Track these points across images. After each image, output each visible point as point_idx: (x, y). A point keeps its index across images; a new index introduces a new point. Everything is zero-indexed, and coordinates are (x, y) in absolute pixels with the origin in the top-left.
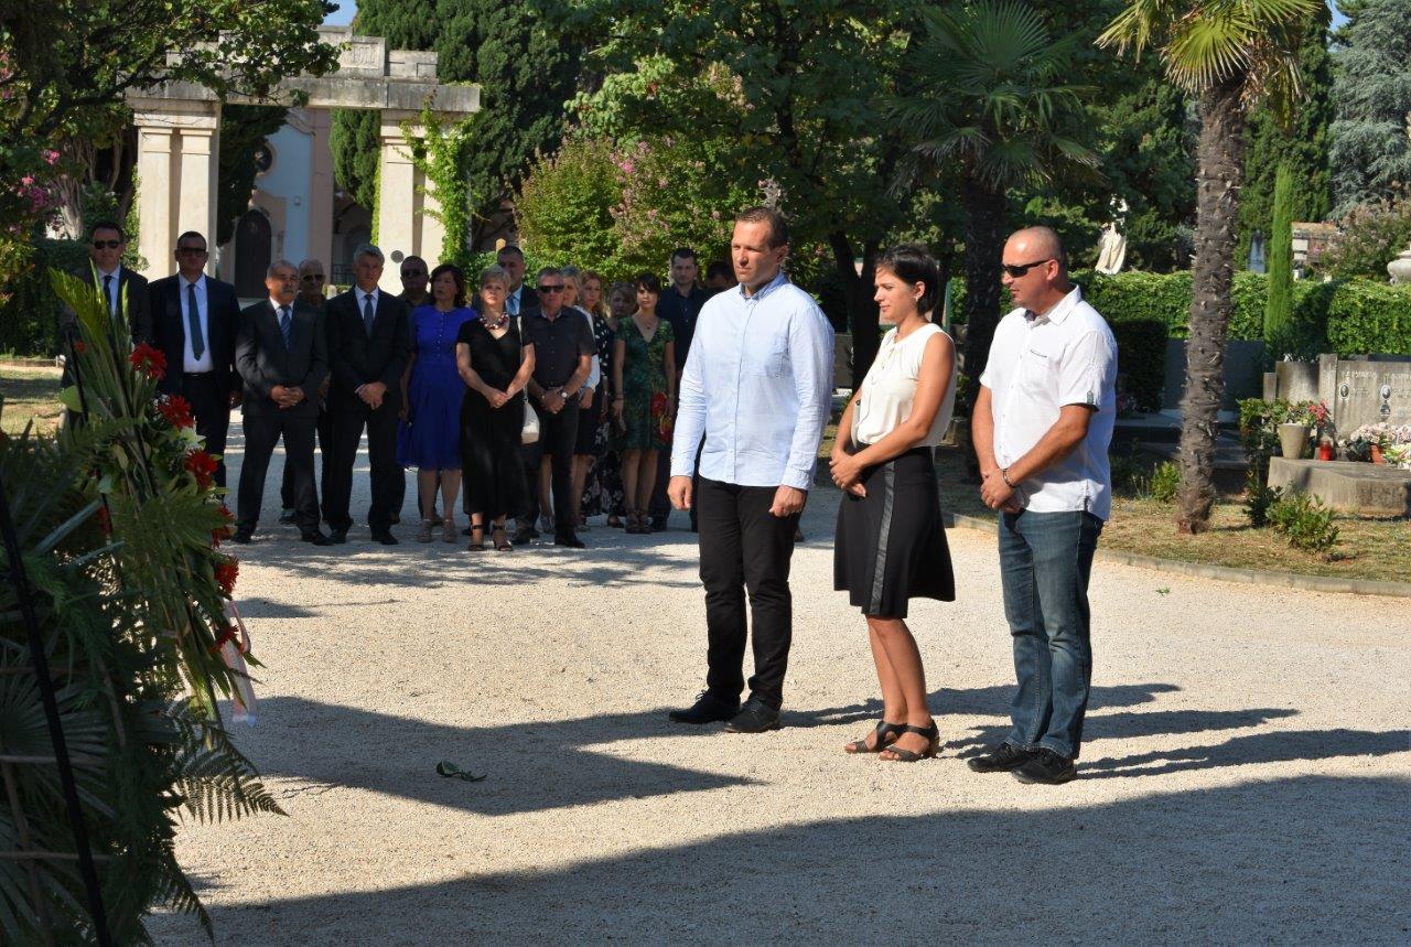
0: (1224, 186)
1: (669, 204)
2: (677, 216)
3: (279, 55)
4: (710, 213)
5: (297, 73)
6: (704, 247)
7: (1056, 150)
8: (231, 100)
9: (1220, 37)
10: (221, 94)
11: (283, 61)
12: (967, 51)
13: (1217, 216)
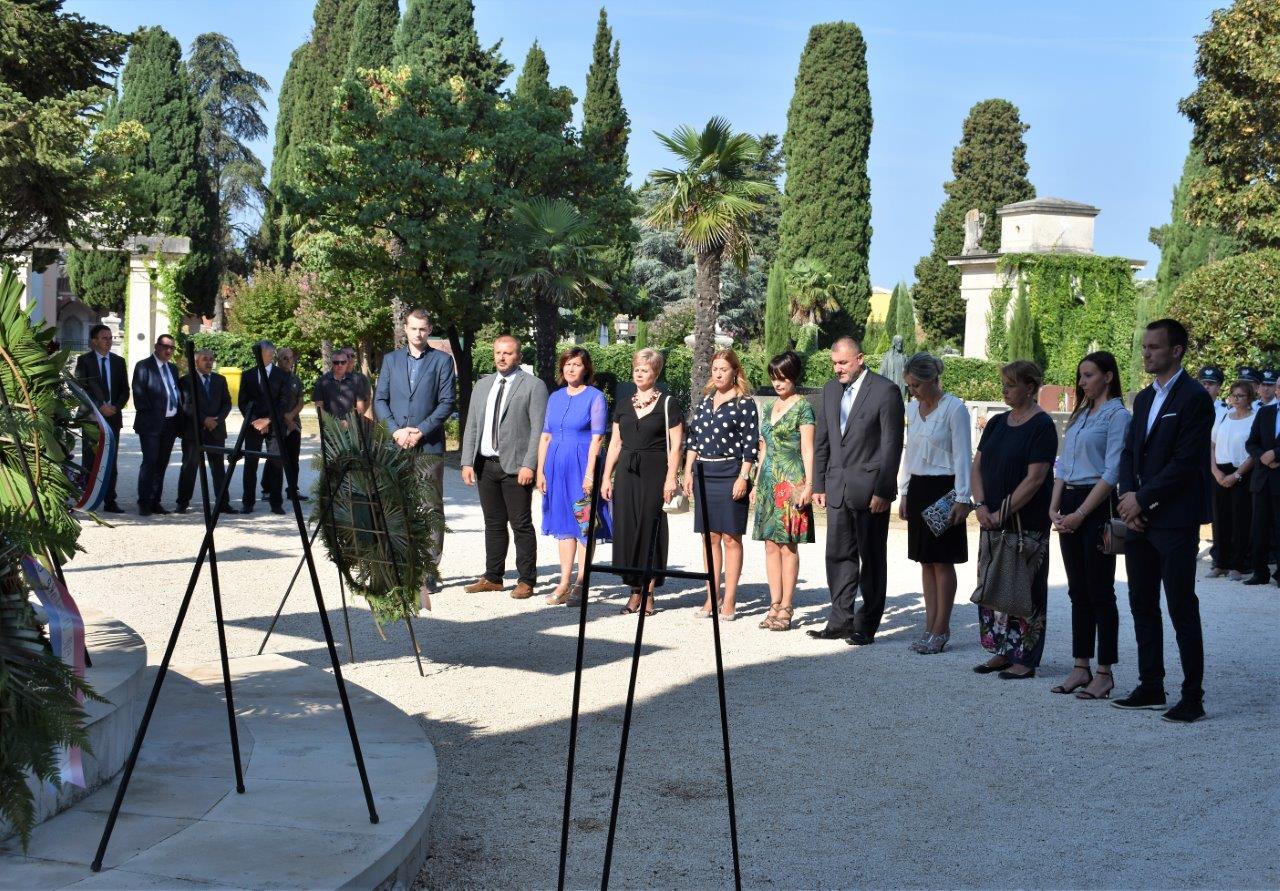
0: (710, 304)
1: (330, 308)
2: (335, 315)
3: (126, 224)
4: (354, 314)
5: (136, 234)
6: (350, 332)
7: (588, 281)
8: (100, 247)
9: (713, 223)
10: (95, 247)
11: (128, 227)
12: (536, 224)
13: (707, 319)
